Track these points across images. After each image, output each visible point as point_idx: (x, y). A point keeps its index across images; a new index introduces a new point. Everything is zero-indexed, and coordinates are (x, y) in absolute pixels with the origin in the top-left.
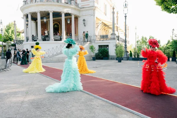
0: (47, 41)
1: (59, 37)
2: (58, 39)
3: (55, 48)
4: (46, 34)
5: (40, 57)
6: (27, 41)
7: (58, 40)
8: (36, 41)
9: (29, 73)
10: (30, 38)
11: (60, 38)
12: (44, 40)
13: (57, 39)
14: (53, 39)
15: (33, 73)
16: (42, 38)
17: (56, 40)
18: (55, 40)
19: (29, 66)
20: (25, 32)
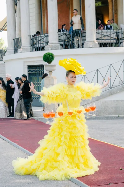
0: (78, 47)
1: (114, 36)
2: (112, 41)
3: (103, 71)
4: (77, 26)
5: (83, 109)
6: (16, 51)
7: (111, 45)
8: (43, 48)
9: (41, 177)
10: (26, 42)
11: (118, 36)
12: (67, 45)
13: (107, 41)
14: (96, 42)
15: (56, 180)
16: (60, 40)
17: (105, 45)
18: (101, 45)
19: (39, 146)
20: (10, 26)
